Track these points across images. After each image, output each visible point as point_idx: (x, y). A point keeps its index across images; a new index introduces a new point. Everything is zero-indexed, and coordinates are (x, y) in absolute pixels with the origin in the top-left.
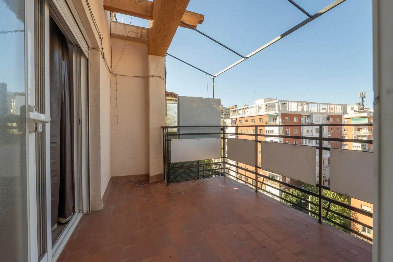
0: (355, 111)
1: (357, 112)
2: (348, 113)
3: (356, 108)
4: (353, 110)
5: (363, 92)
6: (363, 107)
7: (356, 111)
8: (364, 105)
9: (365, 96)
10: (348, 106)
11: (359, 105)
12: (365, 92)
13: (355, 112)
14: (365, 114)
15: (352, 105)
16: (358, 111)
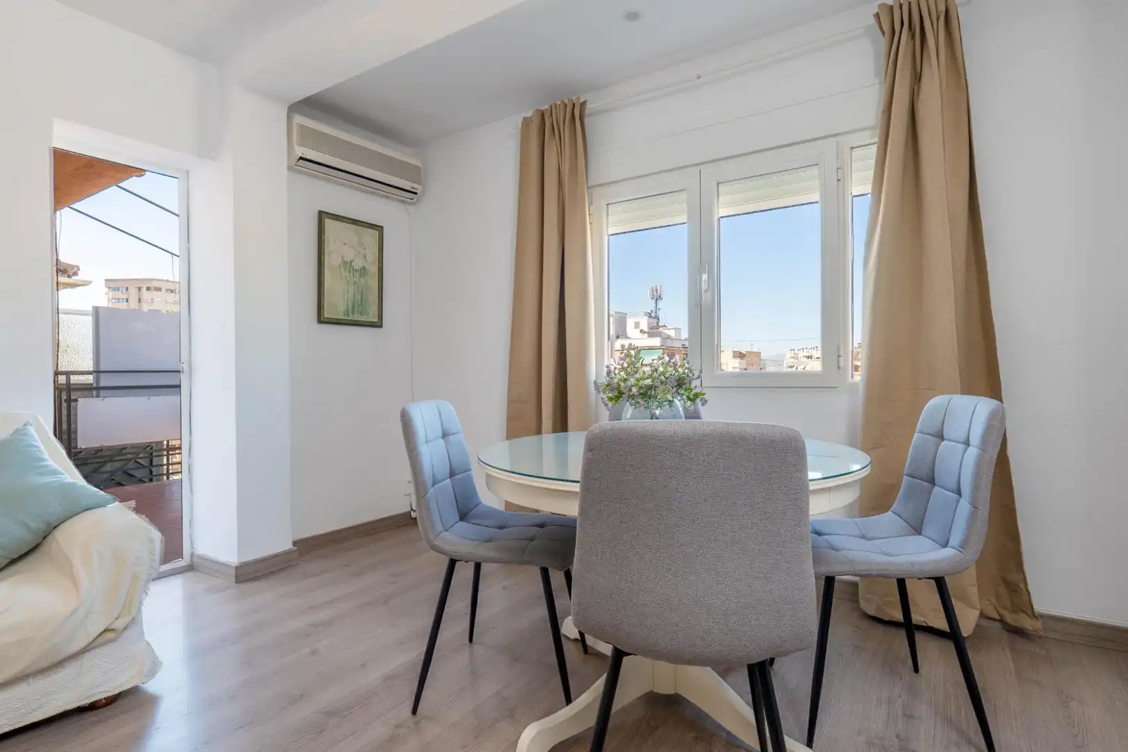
0: (641, 331)
1: (646, 335)
2: (629, 335)
3: (644, 325)
4: (638, 330)
5: (656, 287)
6: (658, 323)
7: (645, 333)
8: (658, 319)
9: (660, 296)
10: (627, 316)
11: (650, 316)
12: (660, 287)
13: (641, 336)
14: (656, 342)
15: (635, 315)
16: (648, 333)
